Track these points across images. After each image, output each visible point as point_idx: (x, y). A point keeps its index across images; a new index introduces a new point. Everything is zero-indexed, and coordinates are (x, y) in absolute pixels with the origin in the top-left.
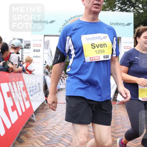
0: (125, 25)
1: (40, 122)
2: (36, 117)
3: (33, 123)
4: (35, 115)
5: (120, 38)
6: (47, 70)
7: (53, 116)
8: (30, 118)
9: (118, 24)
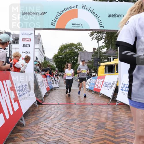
1: (30, 126)
2: (25, 121)
3: (22, 127)
4: (24, 118)
6: (38, 67)
7: (45, 119)
8: (19, 121)
9: (117, 16)
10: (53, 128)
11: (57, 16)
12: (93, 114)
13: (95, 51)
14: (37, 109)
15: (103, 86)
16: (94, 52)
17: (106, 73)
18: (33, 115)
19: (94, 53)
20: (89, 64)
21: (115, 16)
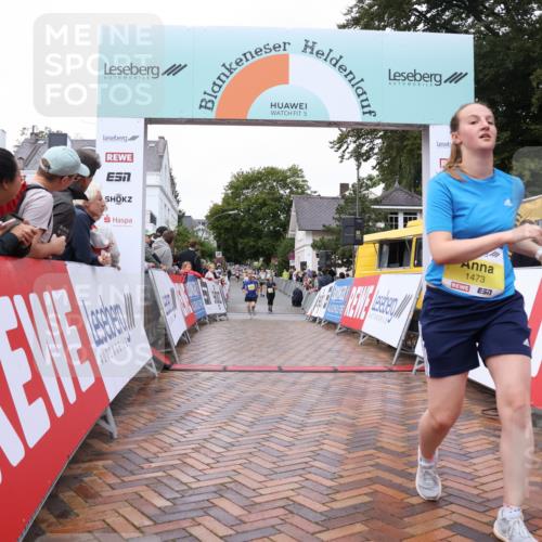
0: (444, 79)
1: (134, 439)
2: (117, 423)
3: (105, 442)
4: (114, 415)
5: (426, 127)
8: (97, 425)
9: (418, 77)
10: (208, 445)
11: (219, 78)
12: (339, 402)
13: (347, 193)
14: (154, 385)
15: (370, 310)
16: (343, 197)
17: (380, 266)
18: (143, 404)
19: (342, 202)
20: (327, 238)
21: (413, 77)
